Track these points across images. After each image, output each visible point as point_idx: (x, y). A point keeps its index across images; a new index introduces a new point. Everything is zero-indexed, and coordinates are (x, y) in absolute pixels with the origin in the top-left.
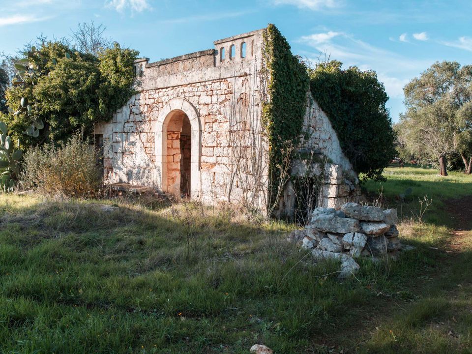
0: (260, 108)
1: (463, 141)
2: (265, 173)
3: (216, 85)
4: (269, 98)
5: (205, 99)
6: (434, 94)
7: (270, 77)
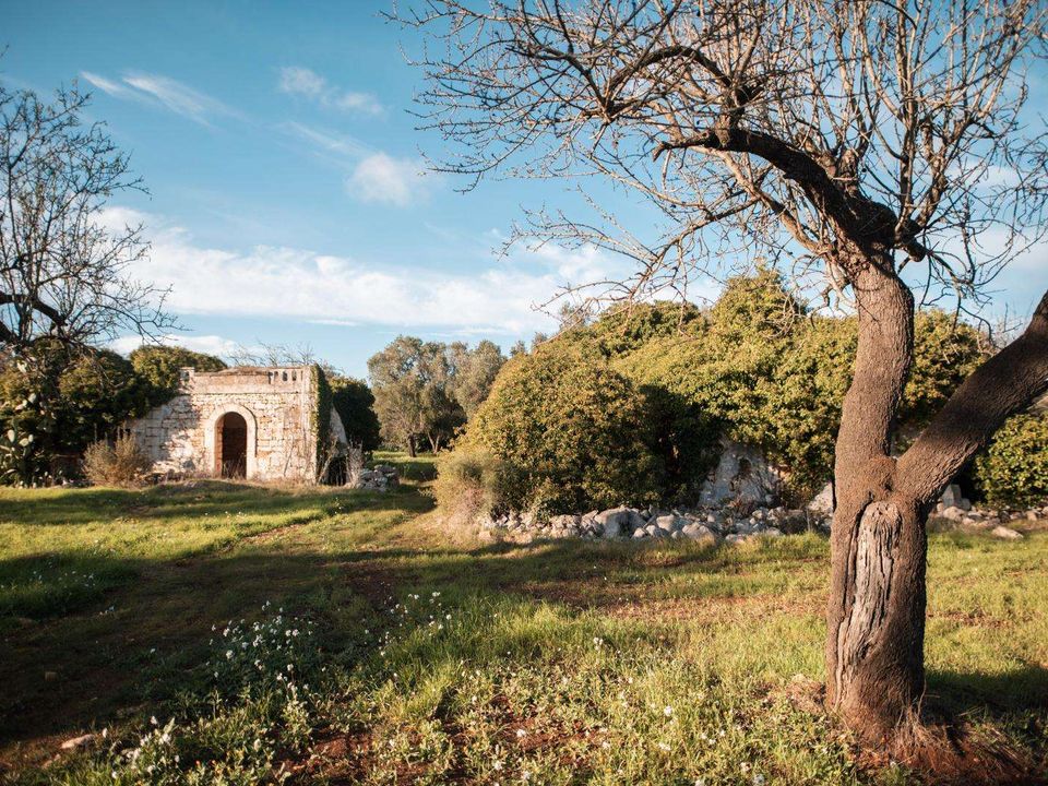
0: (309, 415)
1: (428, 421)
2: (314, 455)
3: (269, 398)
4: (316, 409)
5: (259, 405)
6: (398, 369)
7: (316, 397)
